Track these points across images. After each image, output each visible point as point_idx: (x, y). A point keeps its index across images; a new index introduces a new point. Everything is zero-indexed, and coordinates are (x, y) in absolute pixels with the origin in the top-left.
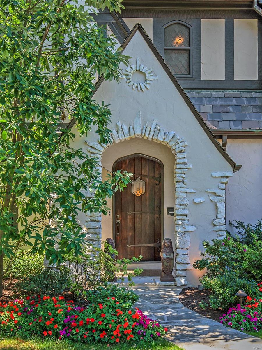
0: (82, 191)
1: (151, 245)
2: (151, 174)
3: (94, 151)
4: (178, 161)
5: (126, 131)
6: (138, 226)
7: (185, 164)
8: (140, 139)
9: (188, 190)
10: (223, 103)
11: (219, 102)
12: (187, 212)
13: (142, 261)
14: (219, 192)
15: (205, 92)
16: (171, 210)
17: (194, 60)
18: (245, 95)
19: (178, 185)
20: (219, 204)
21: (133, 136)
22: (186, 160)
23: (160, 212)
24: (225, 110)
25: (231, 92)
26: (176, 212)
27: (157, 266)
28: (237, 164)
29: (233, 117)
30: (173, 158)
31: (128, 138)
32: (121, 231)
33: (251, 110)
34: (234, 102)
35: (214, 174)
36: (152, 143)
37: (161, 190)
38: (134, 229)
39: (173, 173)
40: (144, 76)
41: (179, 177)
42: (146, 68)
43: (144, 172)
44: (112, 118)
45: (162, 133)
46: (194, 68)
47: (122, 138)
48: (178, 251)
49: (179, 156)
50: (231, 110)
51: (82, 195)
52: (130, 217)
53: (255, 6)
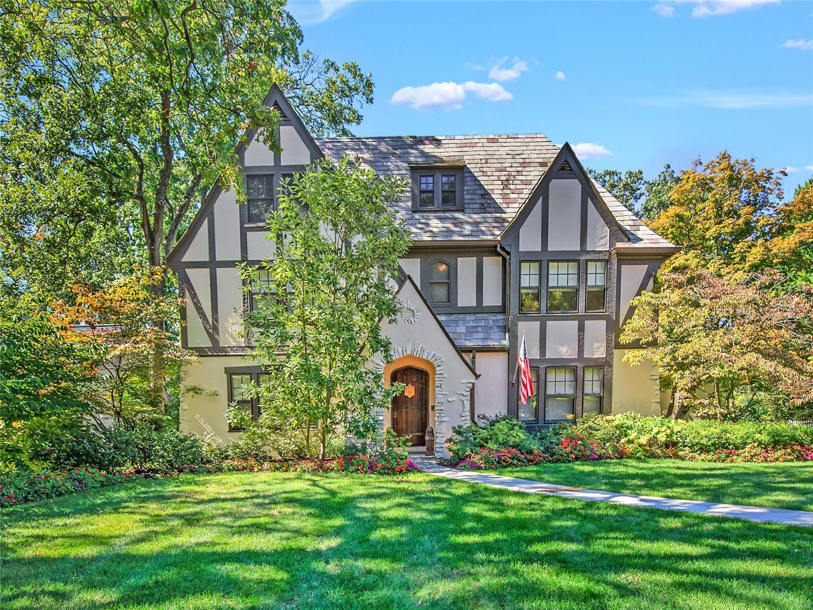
0: (374, 395)
1: (420, 434)
2: (419, 380)
3: (378, 366)
4: (437, 372)
5: (401, 352)
6: (410, 419)
7: (442, 374)
8: (410, 357)
9: (444, 393)
10: (474, 325)
11: (471, 324)
12: (443, 408)
13: (412, 446)
14: (465, 393)
15: (460, 316)
16: (433, 407)
17: (453, 291)
18: (491, 318)
19: (437, 389)
20: (465, 402)
21: (405, 355)
22: (442, 372)
23: (426, 409)
24: (476, 330)
25: (481, 315)
26: (436, 408)
27: (423, 449)
28: (478, 374)
29: (481, 335)
30: (434, 369)
31: (402, 356)
32: (397, 424)
33: (496, 330)
34: (483, 324)
35: (462, 381)
36: (420, 359)
37: (427, 392)
38: (407, 423)
39: (434, 381)
40: (412, 312)
41: (437, 384)
42: (414, 307)
43: (414, 379)
44: (392, 346)
45: (426, 353)
46: (452, 297)
47: (398, 357)
48: (437, 435)
49: (437, 369)
50: (480, 330)
51: (373, 398)
52: (404, 413)
53: (499, 249)
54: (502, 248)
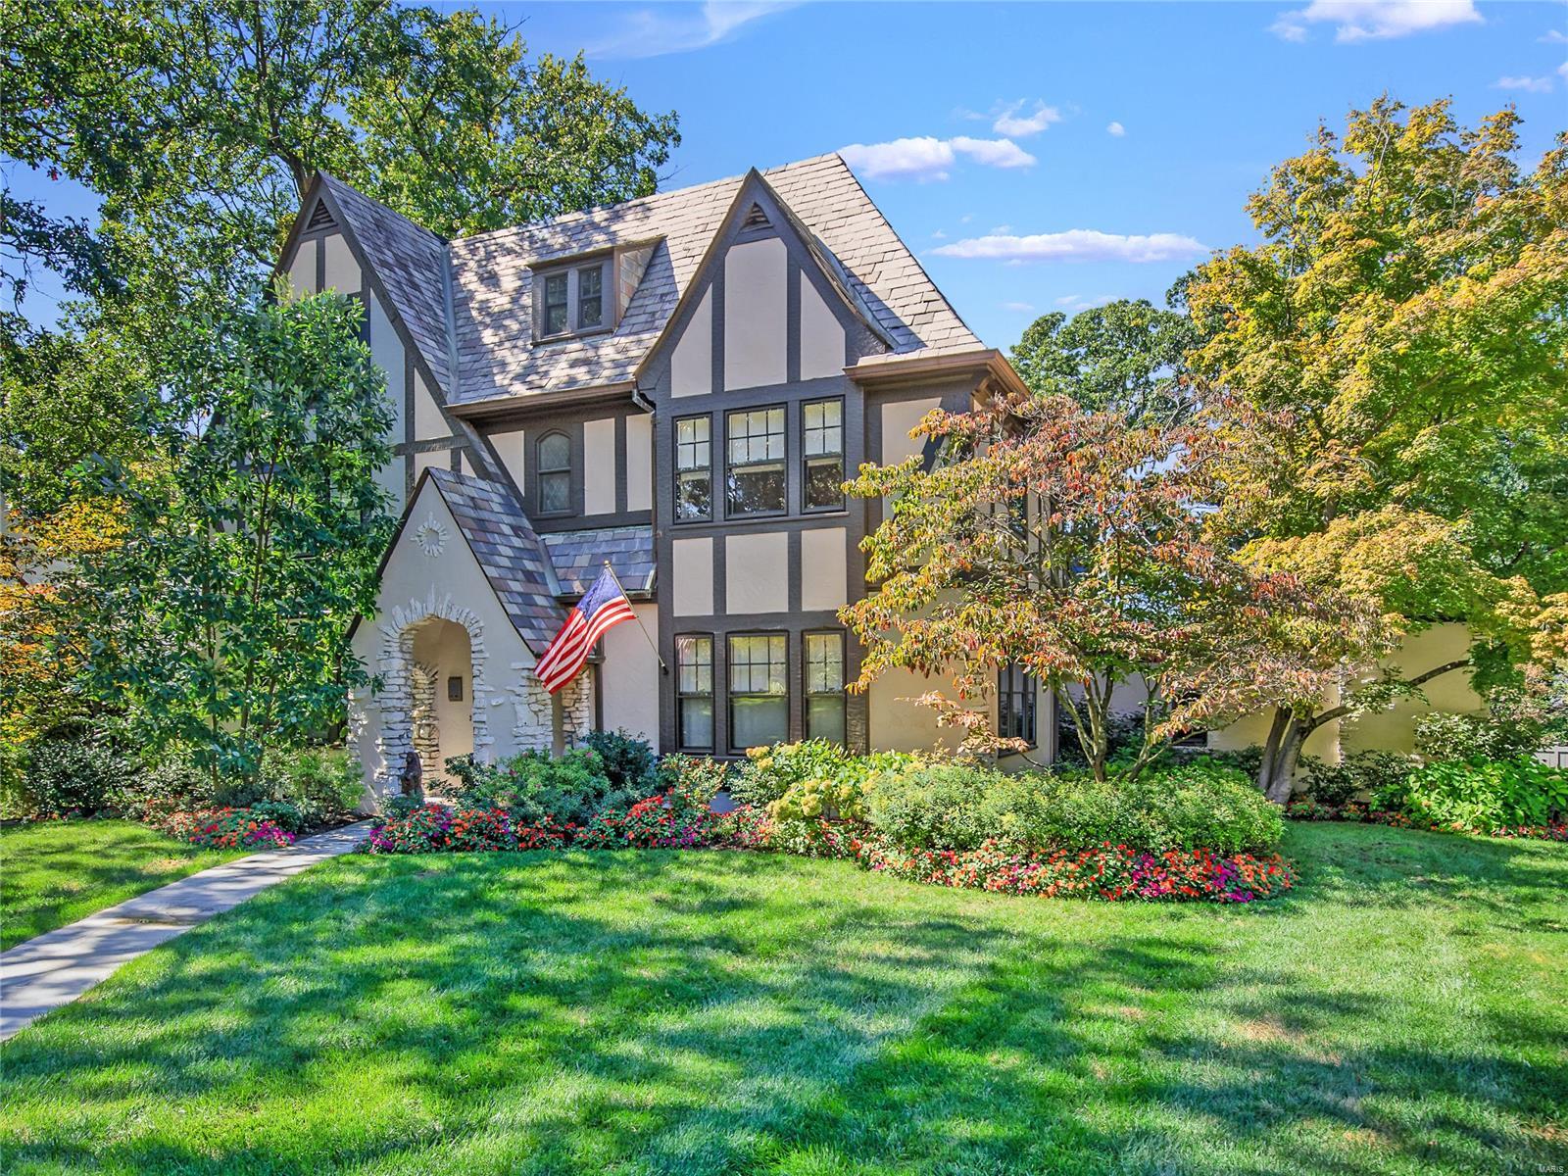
5: (419, 610)
9: (486, 688)
10: (607, 550)
11: (602, 548)
12: (485, 718)
15: (589, 533)
17: (576, 486)
18: (637, 534)
21: (427, 615)
22: (482, 647)
25: (623, 530)
33: (642, 558)
34: (623, 546)
35: (515, 666)
40: (435, 536)
42: (439, 525)
45: (454, 612)
46: (576, 498)
49: (474, 641)
53: (636, 398)
54: (643, 396)
